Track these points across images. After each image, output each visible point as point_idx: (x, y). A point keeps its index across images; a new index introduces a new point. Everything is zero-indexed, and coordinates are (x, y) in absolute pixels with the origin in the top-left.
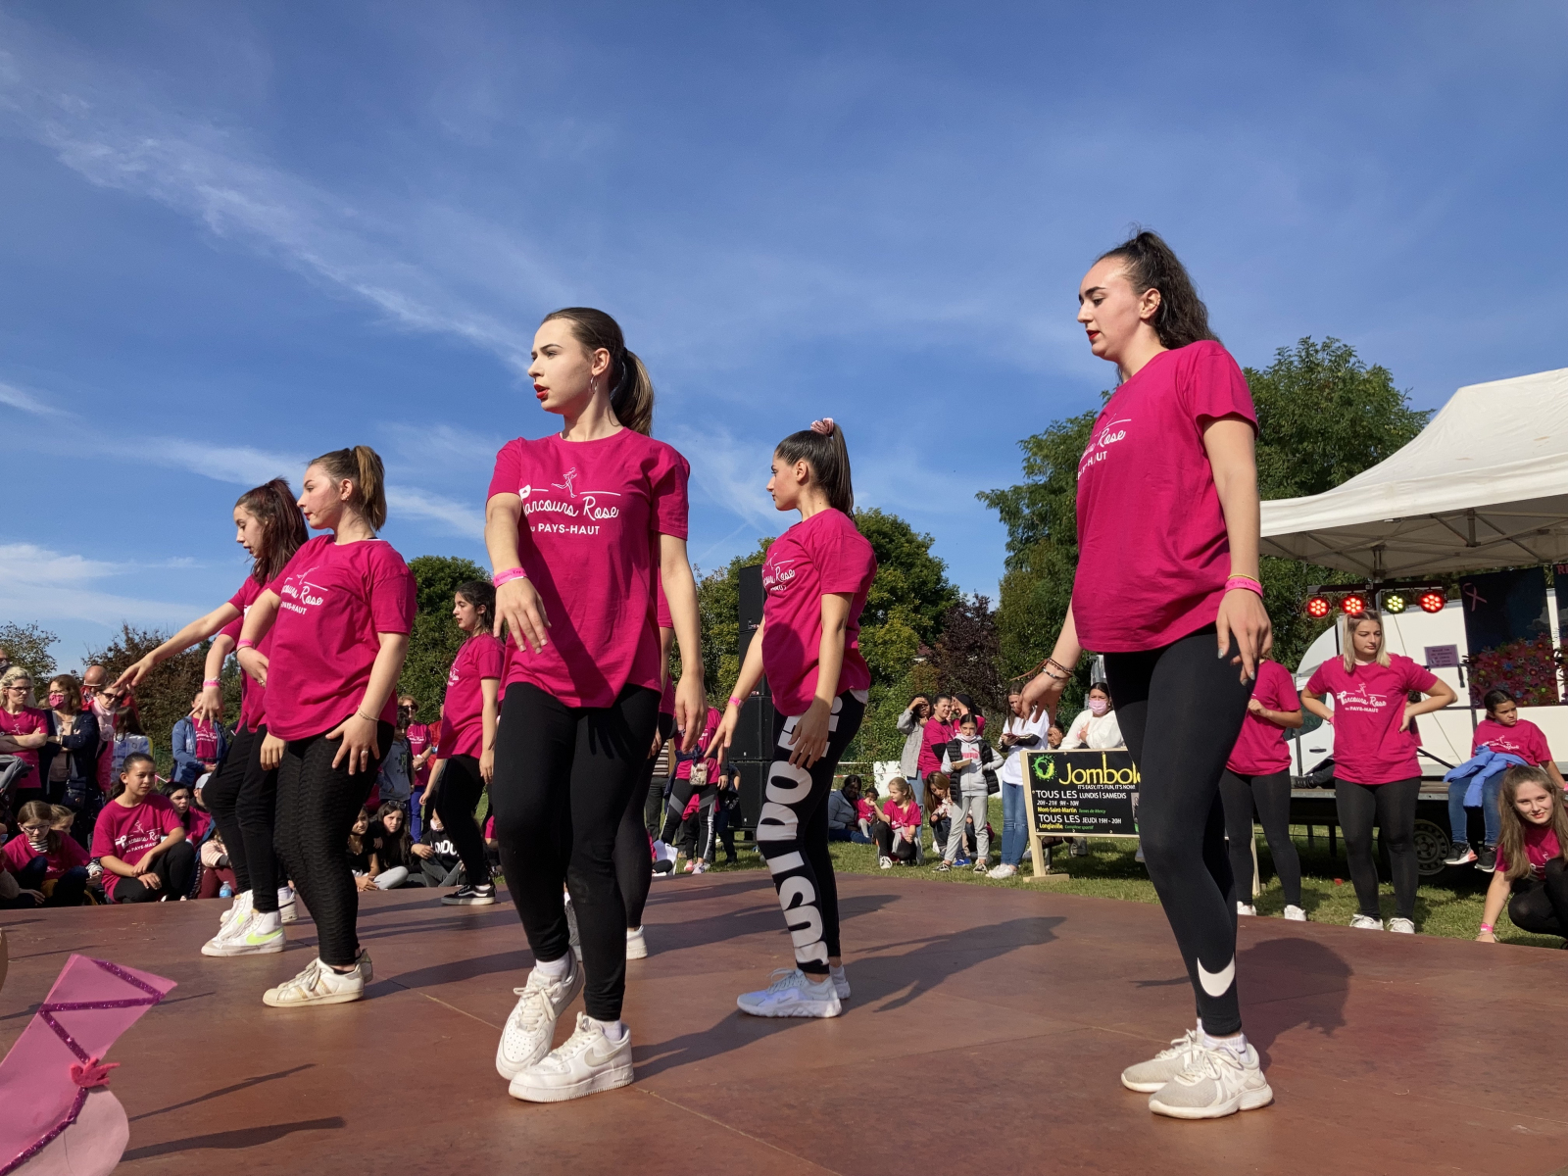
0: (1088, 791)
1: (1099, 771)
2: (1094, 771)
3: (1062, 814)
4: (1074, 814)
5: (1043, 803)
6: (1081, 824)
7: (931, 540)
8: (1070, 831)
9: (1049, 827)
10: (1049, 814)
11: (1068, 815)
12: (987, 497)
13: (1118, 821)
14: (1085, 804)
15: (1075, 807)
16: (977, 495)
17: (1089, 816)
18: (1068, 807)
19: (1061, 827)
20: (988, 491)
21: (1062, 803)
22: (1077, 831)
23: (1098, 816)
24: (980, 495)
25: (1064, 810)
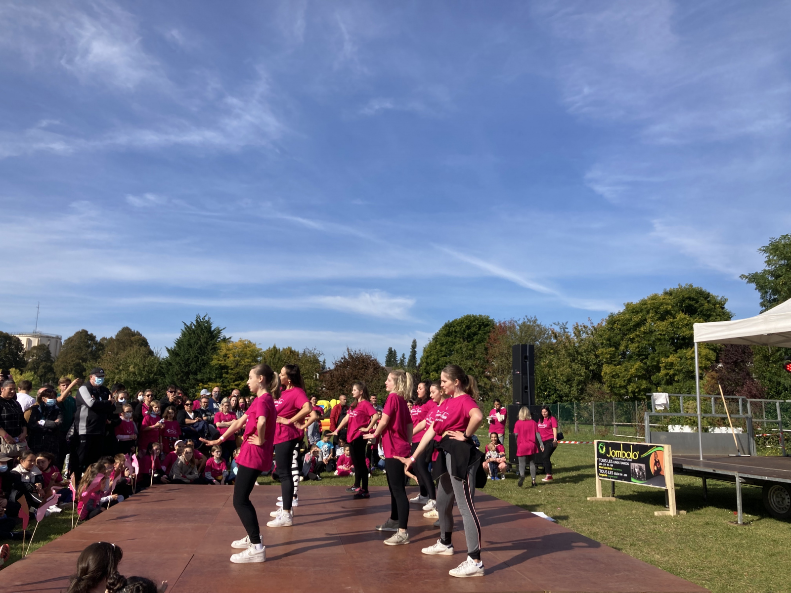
0: (617, 460)
1: (620, 451)
2: (618, 452)
3: (608, 470)
4: (611, 470)
5: (601, 464)
6: (614, 475)
7: (726, 300)
8: (609, 478)
9: (603, 475)
10: (603, 469)
11: (610, 470)
12: (747, 277)
13: (626, 475)
14: (616, 466)
15: (612, 467)
16: (740, 276)
17: (616, 472)
18: (610, 467)
19: (606, 476)
20: (747, 275)
21: (608, 465)
22: (612, 478)
23: (619, 472)
24: (742, 276)
25: (608, 468)
